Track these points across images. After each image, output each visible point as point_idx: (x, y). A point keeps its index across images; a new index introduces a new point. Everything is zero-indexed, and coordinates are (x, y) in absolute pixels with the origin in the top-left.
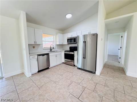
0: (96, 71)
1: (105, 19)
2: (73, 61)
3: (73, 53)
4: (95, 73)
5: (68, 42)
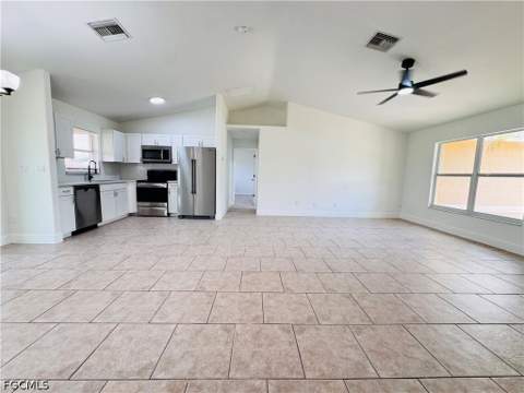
0: (215, 213)
2: (164, 204)
3: (164, 186)
4: (214, 218)
5: (144, 157)
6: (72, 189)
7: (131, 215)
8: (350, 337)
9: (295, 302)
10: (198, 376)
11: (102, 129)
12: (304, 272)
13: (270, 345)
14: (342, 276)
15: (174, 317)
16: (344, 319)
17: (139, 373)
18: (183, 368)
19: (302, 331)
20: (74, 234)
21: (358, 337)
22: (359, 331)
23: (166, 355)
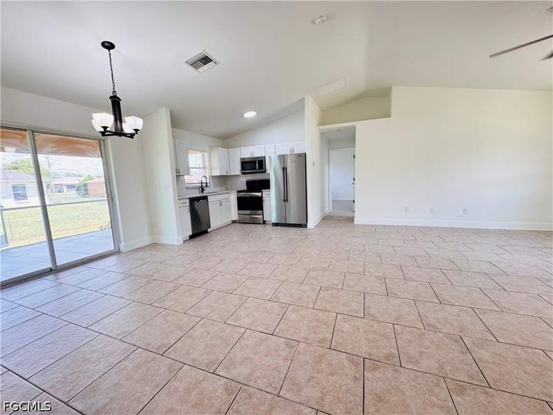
0: (307, 221)
1: (318, 125)
2: (260, 212)
3: (259, 194)
4: (306, 226)
5: (243, 168)
6: (188, 201)
7: (234, 222)
8: (444, 394)
9: (375, 332)
10: (251, 383)
11: (210, 147)
12: (398, 297)
13: (332, 374)
14: (455, 310)
15: (245, 322)
16: (441, 367)
17: (207, 365)
18: (241, 372)
19: (375, 369)
20: (191, 237)
21: (457, 398)
22: (462, 391)
23: (231, 355)
